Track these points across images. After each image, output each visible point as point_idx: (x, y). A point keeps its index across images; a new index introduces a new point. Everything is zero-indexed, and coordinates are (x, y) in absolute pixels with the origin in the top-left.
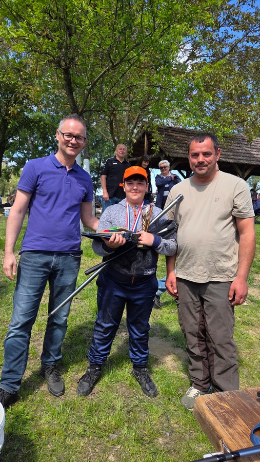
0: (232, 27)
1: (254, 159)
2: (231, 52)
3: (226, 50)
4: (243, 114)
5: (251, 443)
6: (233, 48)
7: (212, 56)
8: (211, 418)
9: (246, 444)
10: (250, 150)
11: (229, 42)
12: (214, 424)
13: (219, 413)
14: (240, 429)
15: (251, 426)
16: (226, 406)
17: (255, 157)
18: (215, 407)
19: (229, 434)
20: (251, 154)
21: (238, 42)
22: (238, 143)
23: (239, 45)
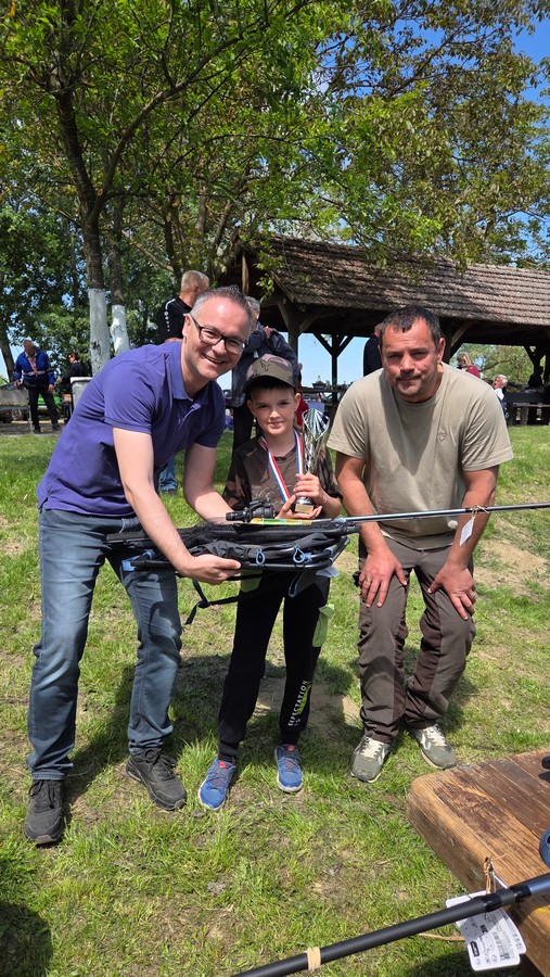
0: (421, 20)
1: (469, 307)
2: (418, 77)
3: (407, 72)
4: (448, 211)
5: (544, 866)
6: (422, 69)
7: (378, 86)
8: (451, 821)
9: (533, 868)
10: (461, 288)
11: (413, 55)
12: (459, 834)
13: (465, 810)
14: (515, 839)
15: (537, 830)
16: (480, 794)
17: (471, 303)
18: (456, 797)
19: (495, 850)
20: (463, 296)
21: (433, 55)
22: (437, 275)
23: (436, 62)
